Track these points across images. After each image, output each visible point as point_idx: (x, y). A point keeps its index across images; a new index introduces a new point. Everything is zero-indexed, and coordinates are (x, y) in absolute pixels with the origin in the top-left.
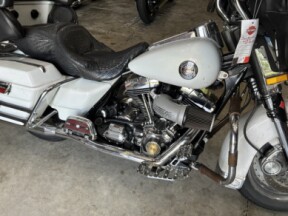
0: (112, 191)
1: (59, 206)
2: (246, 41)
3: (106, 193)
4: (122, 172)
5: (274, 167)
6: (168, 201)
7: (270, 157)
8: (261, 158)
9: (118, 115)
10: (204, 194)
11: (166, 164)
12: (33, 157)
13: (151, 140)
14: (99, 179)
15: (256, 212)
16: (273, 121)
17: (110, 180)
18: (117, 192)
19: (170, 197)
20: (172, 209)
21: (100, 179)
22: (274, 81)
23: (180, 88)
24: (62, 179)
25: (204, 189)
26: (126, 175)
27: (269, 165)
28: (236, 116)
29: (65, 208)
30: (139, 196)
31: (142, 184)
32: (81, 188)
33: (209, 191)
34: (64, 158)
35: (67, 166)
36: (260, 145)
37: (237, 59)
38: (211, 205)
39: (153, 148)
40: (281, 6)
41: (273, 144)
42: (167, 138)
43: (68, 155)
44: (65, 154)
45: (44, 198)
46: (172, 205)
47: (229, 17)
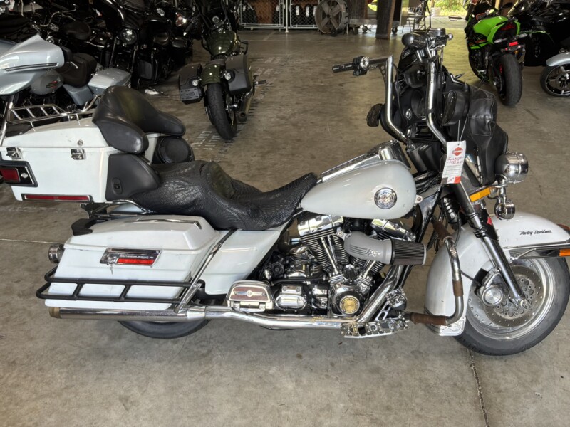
0: (298, 382)
1: (234, 418)
2: (454, 161)
3: (290, 386)
4: (299, 356)
5: (494, 294)
6: (376, 376)
7: (488, 285)
8: (478, 288)
9: (285, 273)
10: (416, 357)
11: (372, 318)
12: (157, 365)
13: (343, 295)
14: (271, 372)
15: (484, 363)
16: (484, 241)
17: (287, 369)
18: (305, 382)
19: (376, 370)
20: (385, 383)
21: (273, 371)
22: (477, 196)
23: (371, 220)
24: (219, 384)
25: (412, 352)
26: (306, 358)
27: (489, 294)
28: (449, 240)
29: (245, 417)
30: (337, 379)
31: (332, 364)
32: (253, 389)
33: (420, 353)
34: (206, 357)
35: (216, 366)
36: (474, 274)
37: (447, 179)
38: (429, 368)
39: (350, 304)
40: (484, 130)
41: (487, 270)
42: (364, 287)
43: (210, 351)
44: (204, 351)
45: (207, 413)
46: (383, 379)
47: (405, 132)
